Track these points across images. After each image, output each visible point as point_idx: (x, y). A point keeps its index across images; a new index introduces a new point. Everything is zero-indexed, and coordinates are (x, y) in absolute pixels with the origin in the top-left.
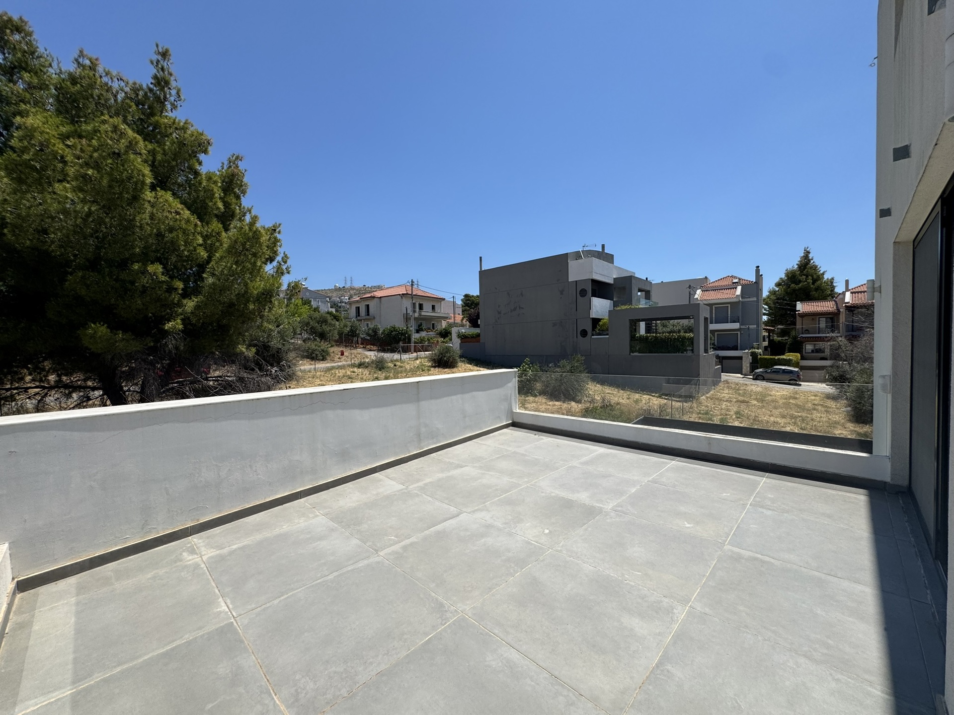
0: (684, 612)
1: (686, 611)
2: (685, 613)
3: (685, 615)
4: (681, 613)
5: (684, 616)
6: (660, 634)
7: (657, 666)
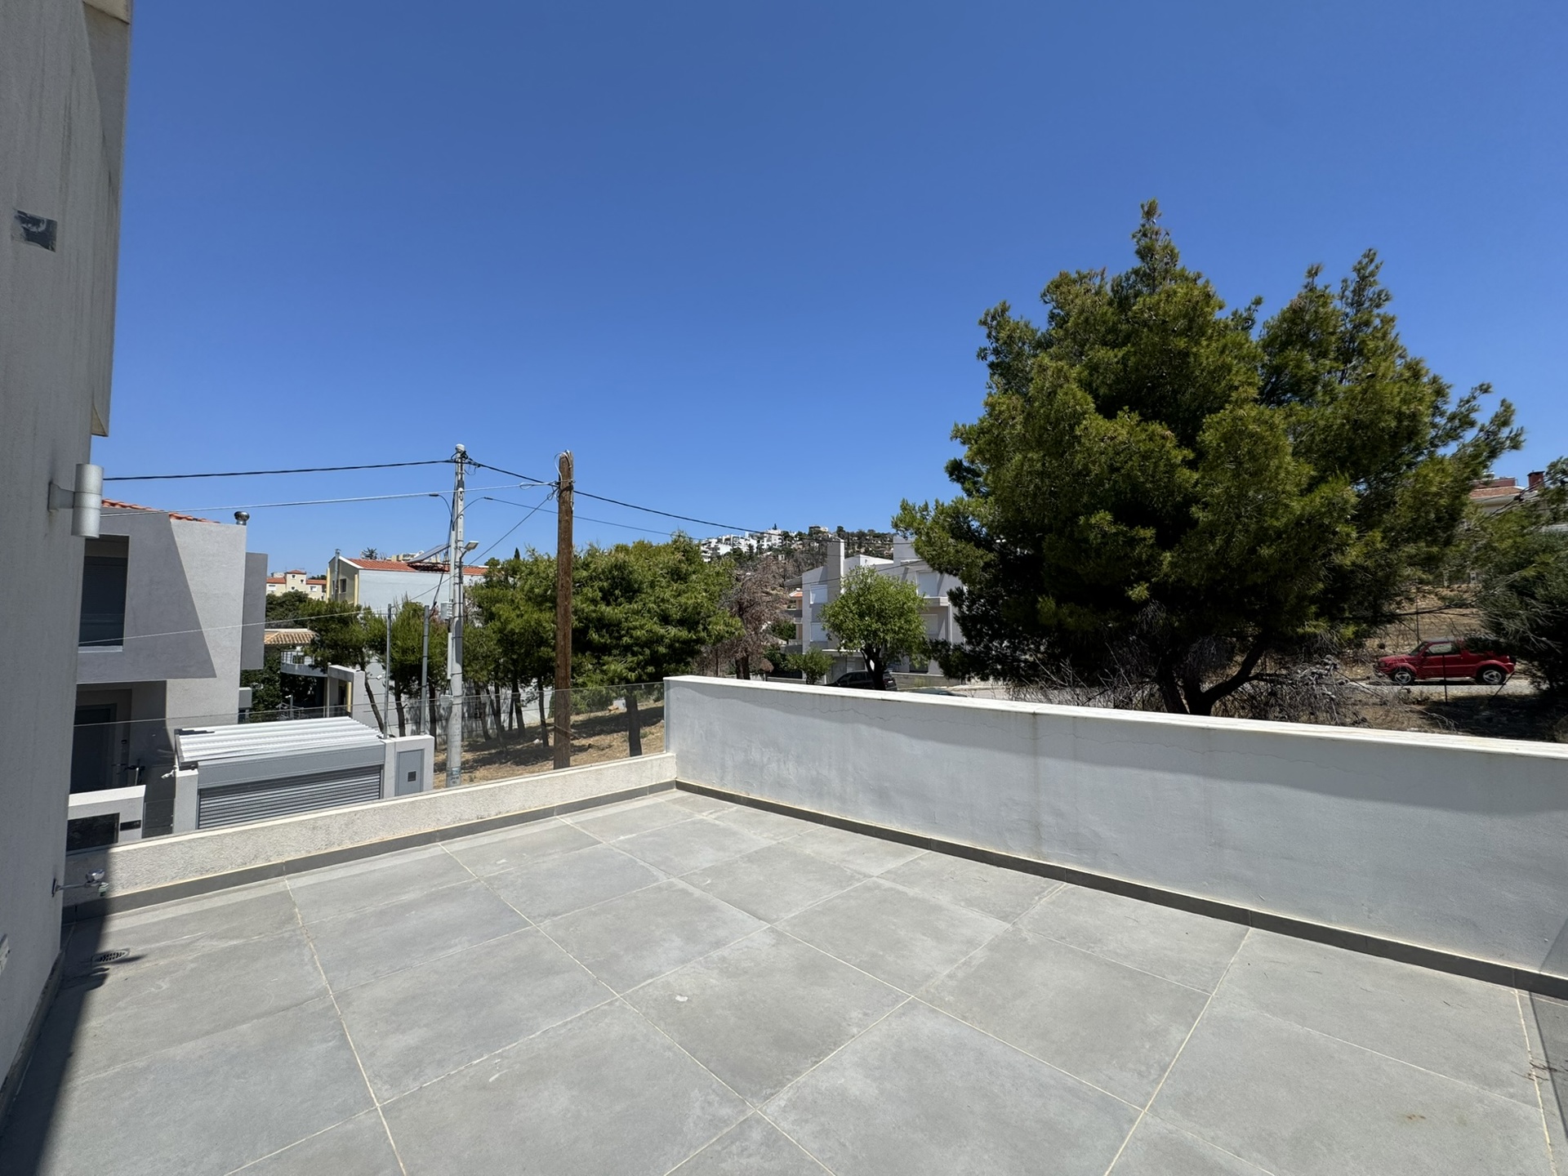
0: (376, 1096)
1: (375, 1100)
2: (373, 1096)
3: (370, 1095)
4: (379, 1094)
5: (369, 1092)
6: (373, 1054)
7: (344, 1035)
